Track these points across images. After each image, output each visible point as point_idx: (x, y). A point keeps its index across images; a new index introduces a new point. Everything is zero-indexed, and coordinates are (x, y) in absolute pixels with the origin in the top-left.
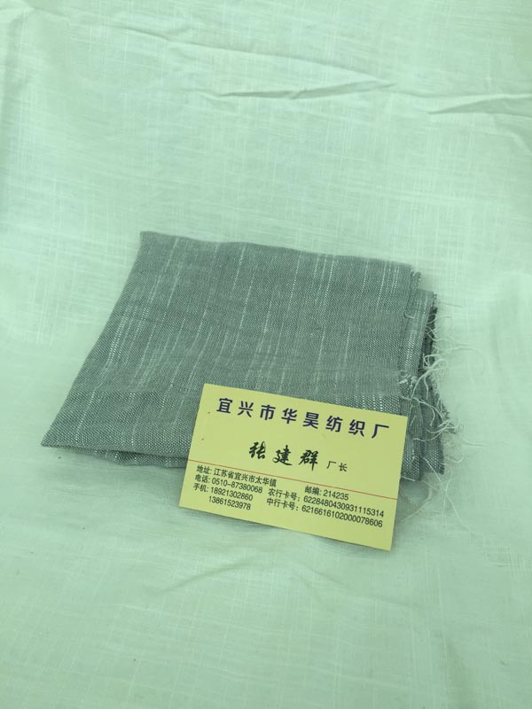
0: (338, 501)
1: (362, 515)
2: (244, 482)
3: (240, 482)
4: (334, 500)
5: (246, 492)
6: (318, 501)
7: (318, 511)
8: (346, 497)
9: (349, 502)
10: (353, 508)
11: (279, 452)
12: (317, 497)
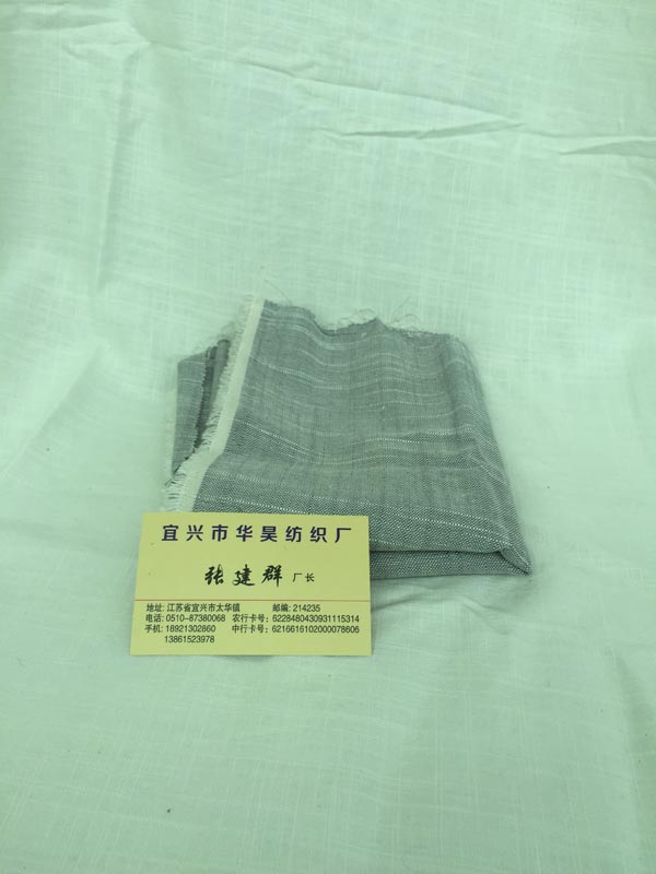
0: (309, 614)
1: (337, 623)
2: (203, 613)
3: (198, 613)
4: (305, 614)
5: (207, 623)
6: (289, 618)
7: (291, 629)
8: (317, 608)
9: (322, 613)
10: (327, 618)
11: (238, 573)
12: (286, 613)
